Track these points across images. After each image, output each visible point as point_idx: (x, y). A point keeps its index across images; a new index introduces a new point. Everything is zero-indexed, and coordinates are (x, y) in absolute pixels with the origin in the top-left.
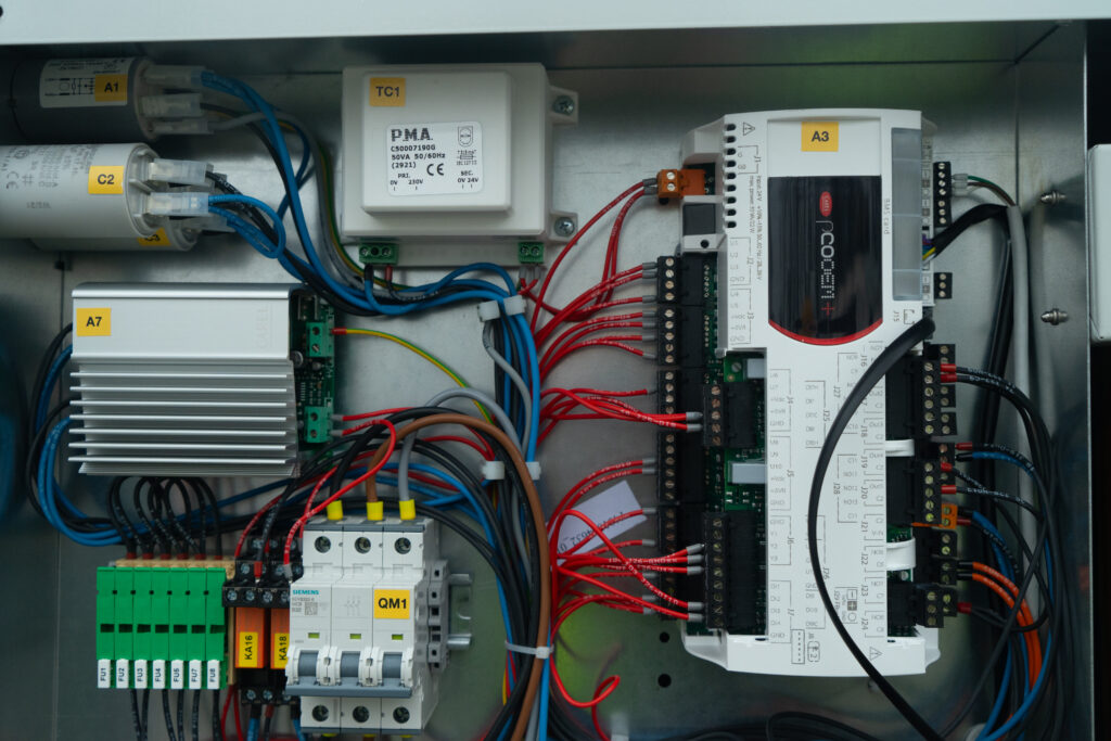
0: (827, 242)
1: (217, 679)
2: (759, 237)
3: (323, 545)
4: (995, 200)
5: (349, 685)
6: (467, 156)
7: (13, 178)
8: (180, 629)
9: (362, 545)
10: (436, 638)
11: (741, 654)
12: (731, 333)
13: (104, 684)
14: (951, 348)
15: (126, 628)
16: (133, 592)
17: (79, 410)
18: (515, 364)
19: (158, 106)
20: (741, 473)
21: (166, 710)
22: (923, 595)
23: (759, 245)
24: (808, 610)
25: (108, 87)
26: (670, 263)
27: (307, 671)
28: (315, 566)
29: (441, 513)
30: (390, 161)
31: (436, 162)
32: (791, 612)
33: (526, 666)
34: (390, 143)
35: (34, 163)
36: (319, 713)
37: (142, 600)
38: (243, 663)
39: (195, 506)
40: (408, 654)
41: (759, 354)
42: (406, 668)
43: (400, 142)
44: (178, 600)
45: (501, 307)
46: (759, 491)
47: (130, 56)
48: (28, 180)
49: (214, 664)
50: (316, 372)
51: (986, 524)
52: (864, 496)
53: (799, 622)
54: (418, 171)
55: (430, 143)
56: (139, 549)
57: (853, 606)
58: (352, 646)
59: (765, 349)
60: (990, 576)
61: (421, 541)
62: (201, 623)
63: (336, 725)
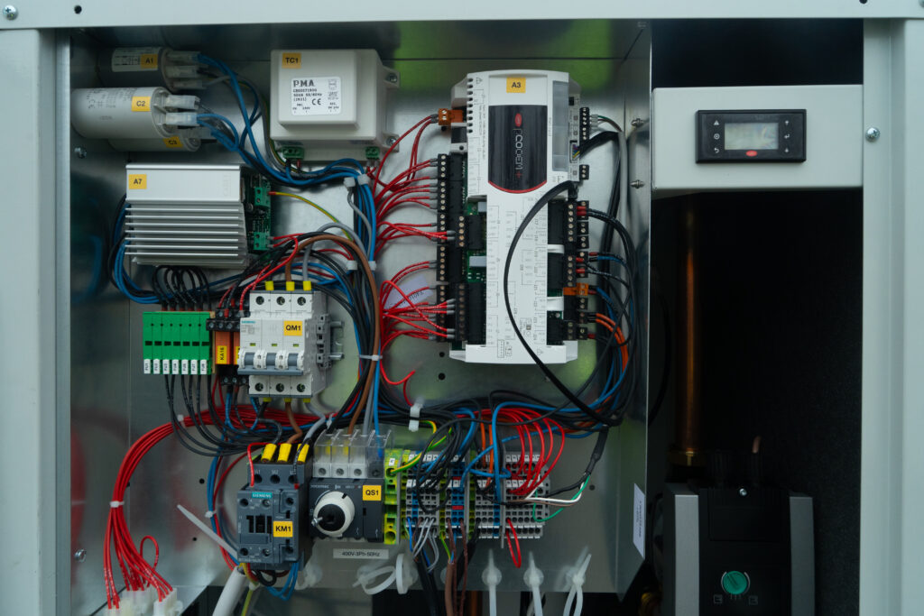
0: (519, 140)
1: (205, 369)
2: (484, 137)
3: (260, 300)
4: (612, 129)
5: (271, 369)
6: (332, 94)
7: (92, 103)
8: (186, 344)
9: (281, 301)
10: (321, 351)
11: (473, 354)
12: (470, 188)
13: (147, 372)
14: (587, 203)
15: (158, 343)
16: (162, 325)
17: (130, 220)
18: (364, 211)
19: (174, 72)
20: (474, 261)
21: (184, 388)
22: (567, 323)
23: (484, 142)
24: (507, 330)
25: (148, 61)
26: (443, 157)
27: (248, 363)
28: (256, 312)
29: (326, 290)
30: (293, 97)
31: (317, 98)
32: (497, 331)
33: (367, 365)
34: (293, 88)
35: (104, 96)
36: (258, 387)
37: (166, 329)
38: (220, 362)
39: (197, 285)
40: (301, 353)
41: (484, 199)
42: (300, 361)
43: (298, 87)
44: (185, 329)
45: (356, 180)
46: (483, 270)
47: (159, 46)
48: (100, 104)
49: (204, 362)
50: (261, 215)
51: (604, 294)
52: (536, 271)
53: (502, 336)
54: (308, 103)
55: (314, 88)
56: (169, 307)
57: (529, 328)
58: (272, 350)
59: (485, 196)
60: (606, 320)
61: (311, 299)
62: (197, 340)
63: (267, 393)
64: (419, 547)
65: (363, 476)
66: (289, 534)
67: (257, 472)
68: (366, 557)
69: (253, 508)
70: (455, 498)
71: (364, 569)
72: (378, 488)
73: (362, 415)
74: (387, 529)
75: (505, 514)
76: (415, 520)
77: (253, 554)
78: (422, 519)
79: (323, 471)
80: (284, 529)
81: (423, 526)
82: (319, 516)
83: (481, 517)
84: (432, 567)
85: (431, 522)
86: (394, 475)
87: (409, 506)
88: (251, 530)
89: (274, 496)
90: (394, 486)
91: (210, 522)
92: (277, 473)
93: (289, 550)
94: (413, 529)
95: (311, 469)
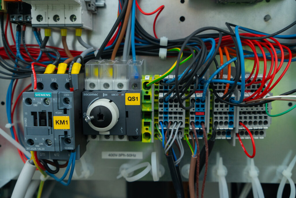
36: (39, 18)
63: (47, 23)
64: (169, 144)
65: (125, 88)
66: (67, 127)
67: (39, 80)
68: (126, 158)
69: (36, 105)
70: (198, 106)
71: (125, 166)
72: (138, 95)
73: (121, 47)
74: (144, 131)
75: (238, 118)
76: (166, 123)
77: (38, 144)
78: (172, 123)
79: (92, 85)
80: (63, 122)
81: (172, 128)
82: (91, 115)
83: (219, 121)
84: (178, 161)
85: (179, 125)
86: (149, 88)
87: (161, 113)
88: (35, 124)
89: (53, 96)
90: (149, 96)
91: (9, 131)
92: (55, 81)
93: (67, 140)
94: (165, 130)
95: (84, 84)
